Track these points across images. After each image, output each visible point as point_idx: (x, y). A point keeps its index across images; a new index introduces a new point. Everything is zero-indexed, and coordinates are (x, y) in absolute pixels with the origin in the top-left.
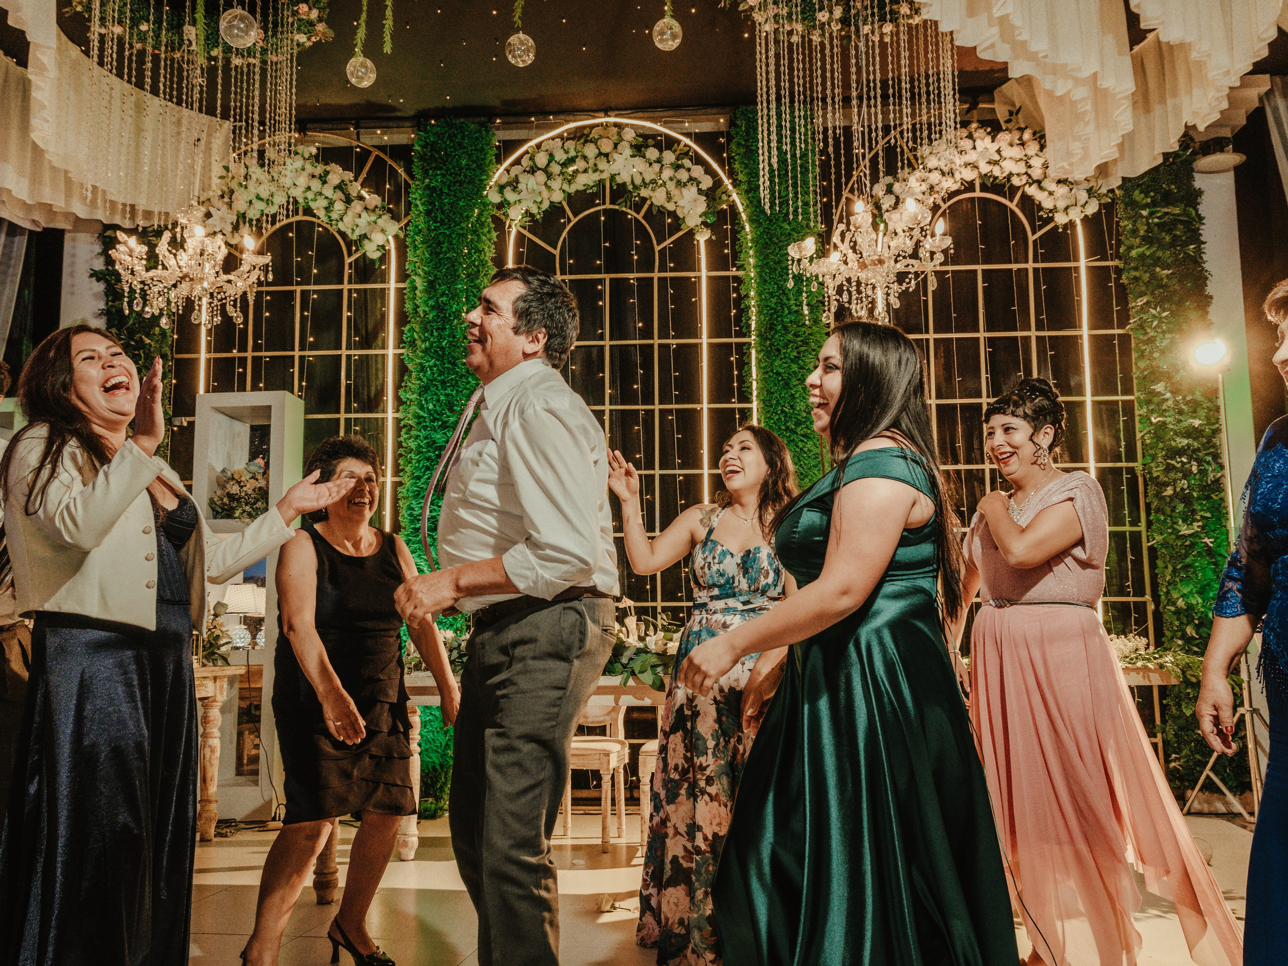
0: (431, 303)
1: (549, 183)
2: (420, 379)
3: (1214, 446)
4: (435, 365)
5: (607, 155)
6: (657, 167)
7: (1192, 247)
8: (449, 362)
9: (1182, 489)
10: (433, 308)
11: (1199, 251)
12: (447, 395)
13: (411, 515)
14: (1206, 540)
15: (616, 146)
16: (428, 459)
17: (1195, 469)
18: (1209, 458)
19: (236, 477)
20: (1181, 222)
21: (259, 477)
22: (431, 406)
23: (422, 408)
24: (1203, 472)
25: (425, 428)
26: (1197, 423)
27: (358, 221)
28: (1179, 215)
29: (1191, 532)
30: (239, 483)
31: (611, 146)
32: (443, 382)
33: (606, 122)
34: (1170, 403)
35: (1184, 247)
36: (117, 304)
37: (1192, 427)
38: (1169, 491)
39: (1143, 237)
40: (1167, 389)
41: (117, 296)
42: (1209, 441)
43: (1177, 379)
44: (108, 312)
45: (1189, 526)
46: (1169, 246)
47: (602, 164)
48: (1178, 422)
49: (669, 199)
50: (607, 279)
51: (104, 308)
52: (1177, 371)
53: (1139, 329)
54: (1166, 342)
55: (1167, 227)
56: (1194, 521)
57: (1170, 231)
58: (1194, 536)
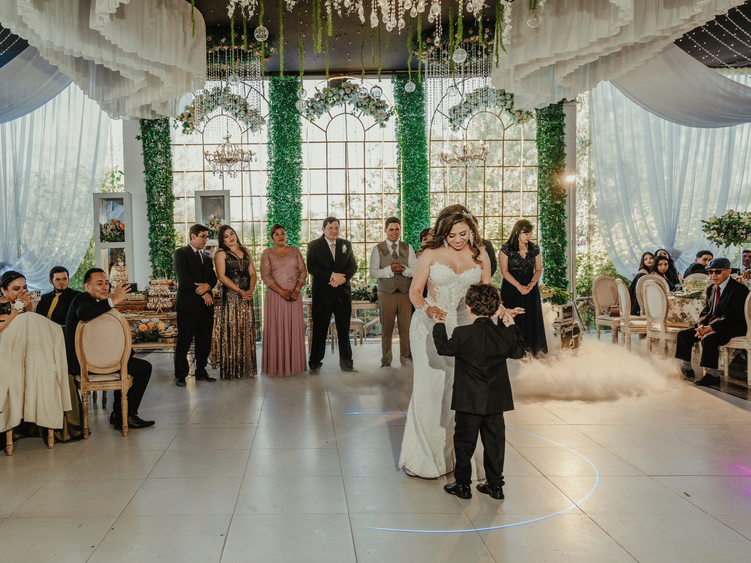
0: (279, 153)
1: (325, 105)
2: (276, 184)
3: (564, 210)
4: (282, 178)
5: (348, 94)
6: (367, 100)
7: (561, 136)
9: (553, 226)
10: (279, 155)
11: (563, 137)
14: (559, 245)
15: (352, 90)
16: (281, 215)
17: (557, 219)
18: (562, 215)
20: (558, 127)
22: (281, 195)
23: (277, 195)
24: (560, 220)
25: (279, 203)
26: (559, 202)
28: (557, 124)
29: (554, 242)
31: (350, 91)
32: (285, 185)
33: (345, 79)
34: (550, 195)
35: (559, 137)
36: (151, 151)
37: (557, 204)
38: (548, 227)
39: (544, 132)
40: (549, 190)
41: (150, 148)
42: (562, 209)
43: (553, 186)
44: (146, 154)
45: (554, 240)
46: (554, 135)
47: (346, 97)
48: (552, 202)
49: (371, 112)
50: (346, 142)
51: (143, 152)
52: (553, 183)
53: (541, 167)
54: (550, 172)
55: (553, 129)
56: (556, 237)
57: (553, 131)
58: (556, 243)
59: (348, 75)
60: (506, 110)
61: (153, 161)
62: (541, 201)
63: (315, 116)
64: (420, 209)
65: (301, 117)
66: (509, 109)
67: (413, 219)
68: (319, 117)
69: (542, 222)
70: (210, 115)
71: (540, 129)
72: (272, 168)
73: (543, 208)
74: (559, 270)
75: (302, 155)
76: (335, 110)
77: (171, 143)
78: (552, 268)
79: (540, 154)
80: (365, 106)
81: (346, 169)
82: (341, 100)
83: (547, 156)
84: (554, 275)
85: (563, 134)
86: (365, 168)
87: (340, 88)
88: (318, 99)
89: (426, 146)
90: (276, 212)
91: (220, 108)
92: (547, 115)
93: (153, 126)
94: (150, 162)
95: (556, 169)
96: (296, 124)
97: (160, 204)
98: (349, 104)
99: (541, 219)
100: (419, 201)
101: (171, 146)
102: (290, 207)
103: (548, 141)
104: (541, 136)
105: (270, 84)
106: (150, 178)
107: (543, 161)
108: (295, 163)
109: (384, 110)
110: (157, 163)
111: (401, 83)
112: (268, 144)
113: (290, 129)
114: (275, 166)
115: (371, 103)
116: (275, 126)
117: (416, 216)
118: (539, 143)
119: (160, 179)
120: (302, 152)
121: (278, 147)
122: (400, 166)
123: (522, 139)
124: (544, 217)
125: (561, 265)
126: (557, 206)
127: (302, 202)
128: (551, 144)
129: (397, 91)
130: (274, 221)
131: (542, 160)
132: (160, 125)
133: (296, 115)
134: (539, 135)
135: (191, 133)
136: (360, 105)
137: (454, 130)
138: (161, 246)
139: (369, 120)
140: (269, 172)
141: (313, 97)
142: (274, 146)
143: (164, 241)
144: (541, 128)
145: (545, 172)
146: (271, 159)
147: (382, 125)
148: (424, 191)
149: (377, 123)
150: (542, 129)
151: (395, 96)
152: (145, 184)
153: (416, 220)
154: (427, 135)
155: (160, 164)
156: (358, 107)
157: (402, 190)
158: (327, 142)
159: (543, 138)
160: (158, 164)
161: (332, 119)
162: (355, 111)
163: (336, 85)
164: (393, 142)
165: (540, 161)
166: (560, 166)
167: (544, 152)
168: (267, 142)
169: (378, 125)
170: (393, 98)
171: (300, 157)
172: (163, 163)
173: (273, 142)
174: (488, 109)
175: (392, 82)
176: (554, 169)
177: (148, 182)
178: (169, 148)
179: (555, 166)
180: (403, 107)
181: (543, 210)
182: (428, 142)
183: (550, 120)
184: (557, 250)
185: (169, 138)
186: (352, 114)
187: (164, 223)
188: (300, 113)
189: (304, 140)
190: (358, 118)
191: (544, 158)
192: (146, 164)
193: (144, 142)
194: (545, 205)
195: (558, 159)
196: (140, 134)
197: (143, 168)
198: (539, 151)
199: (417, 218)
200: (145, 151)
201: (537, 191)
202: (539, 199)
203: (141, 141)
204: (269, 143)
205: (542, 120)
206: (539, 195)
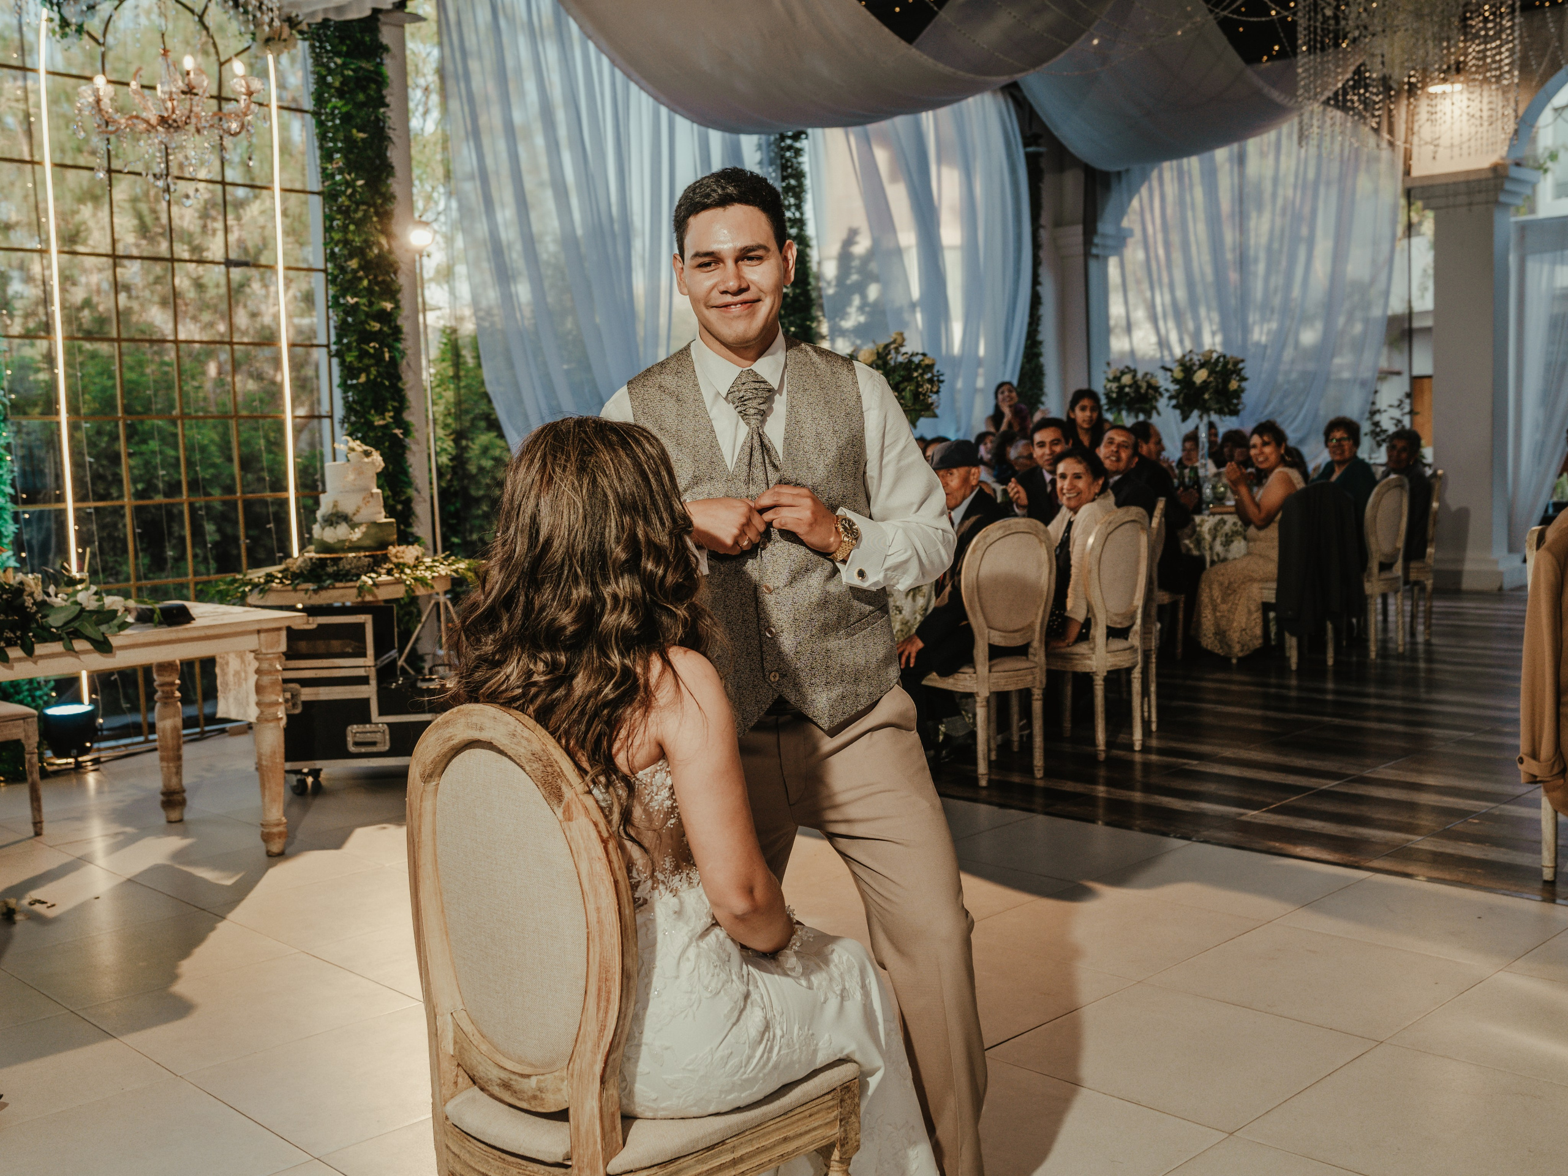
3: (397, 331)
7: (381, 110)
9: (376, 377)
14: (397, 431)
17: (385, 357)
18: (397, 346)
24: (393, 359)
26: (388, 306)
29: (382, 423)
34: (364, 282)
35: (373, 110)
37: (384, 311)
38: (363, 378)
39: (335, 90)
40: (361, 266)
42: (396, 327)
43: (369, 255)
45: (382, 418)
46: (363, 105)
48: (371, 304)
52: (370, 248)
53: (329, 196)
54: (360, 214)
55: (360, 83)
56: (385, 410)
57: (364, 89)
58: (386, 427)
62: (336, 298)
69: (342, 363)
71: (321, 81)
73: (343, 323)
74: (399, 507)
79: (327, 156)
83: (348, 163)
85: (385, 105)
92: (338, 40)
95: (374, 205)
99: (339, 354)
103: (347, 118)
104: (325, 103)
107: (338, 178)
118: (320, 124)
123: (274, 104)
124: (347, 349)
126: (385, 317)
128: (356, 129)
131: (333, 176)
134: (319, 98)
144: (324, 77)
145: (345, 212)
150: (329, 79)
159: (333, 109)
165: (326, 175)
176: (369, 206)
179: (372, 197)
181: (341, 327)
183: (349, 56)
184: (390, 447)
191: (341, 171)
194: (348, 310)
195: (377, 179)
198: (321, 147)
201: (325, 271)
202: (331, 292)
205: (327, 52)
206: (332, 280)
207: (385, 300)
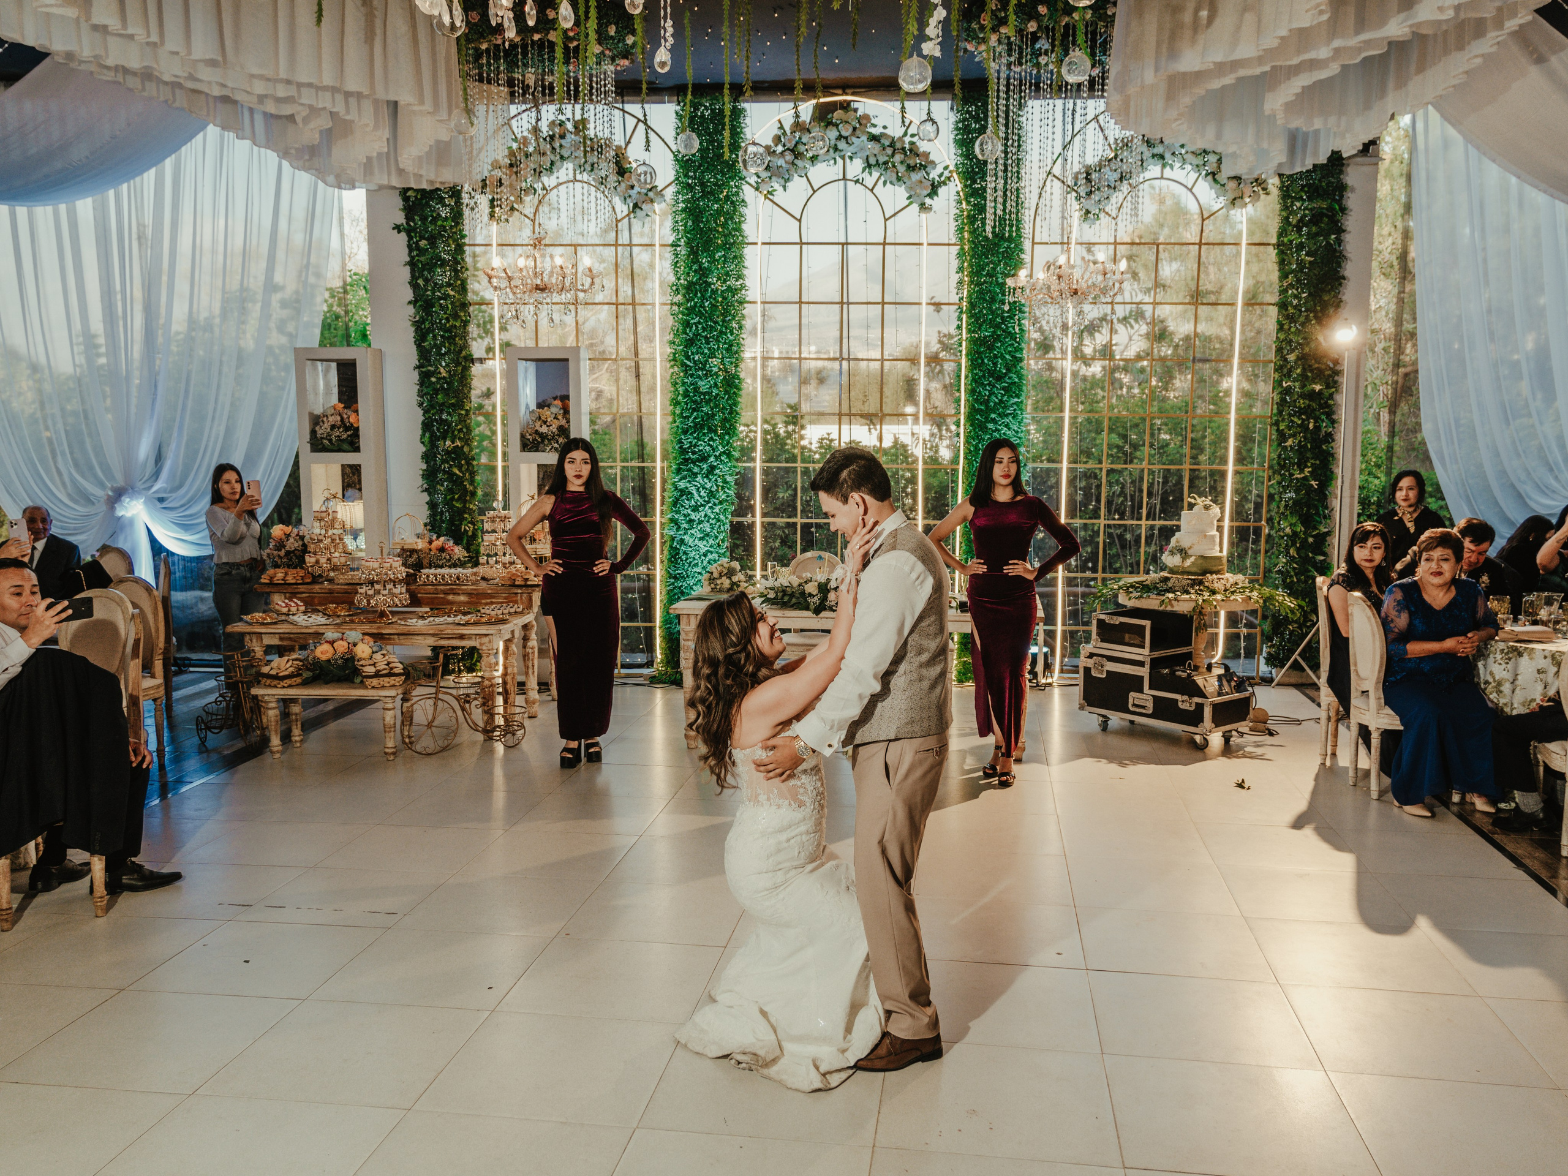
0: (695, 267)
1: (796, 161)
2: (686, 333)
3: (1329, 406)
4: (699, 323)
5: (846, 138)
6: (889, 151)
7: (1333, 237)
8: (711, 320)
9: (1301, 442)
10: (695, 271)
11: (1339, 241)
12: (709, 349)
13: (681, 447)
14: (1313, 482)
15: (855, 129)
16: (695, 402)
17: (1311, 426)
18: (1323, 417)
19: (543, 418)
20: (1327, 216)
21: (560, 417)
22: (696, 358)
23: (688, 358)
24: (1317, 428)
25: (692, 375)
26: (1318, 387)
27: (632, 192)
28: (1327, 209)
29: (1305, 475)
30: (545, 422)
31: (851, 130)
32: (706, 337)
33: (845, 101)
34: (1299, 371)
35: (1327, 236)
36: (422, 259)
37: (1313, 390)
38: (1290, 442)
39: (1294, 226)
40: (1298, 358)
41: (422, 252)
42: (1326, 402)
43: (1307, 350)
44: (412, 264)
45: (1302, 471)
46: (1317, 234)
47: (842, 145)
48: (1303, 386)
49: (899, 179)
50: (843, 244)
51: (408, 259)
52: (1308, 344)
53: (1283, 306)
54: (1302, 319)
55: (1316, 218)
56: (1306, 466)
57: (1316, 224)
58: (1305, 478)
59: (853, 94)
60: (1207, 175)
61: (426, 280)
62: (1280, 383)
63: (776, 186)
64: (1003, 395)
65: (746, 187)
66: (1214, 174)
67: (986, 418)
68: (784, 187)
69: (1278, 430)
70: (549, 181)
71: (1286, 220)
72: (679, 298)
73: (1283, 400)
74: (1311, 540)
75: (745, 272)
76: (821, 172)
77: (467, 241)
78: (1295, 533)
79: (1284, 276)
80: (886, 163)
81: (842, 303)
82: (831, 151)
83: (1298, 281)
84: (1298, 550)
85: (1340, 231)
86: (883, 303)
87: (829, 124)
88: (780, 149)
89: (1023, 256)
90: (686, 394)
91: (570, 166)
92: (1303, 186)
93: (427, 204)
94: (421, 282)
95: (1315, 312)
96: (732, 203)
97: (440, 373)
98: (851, 158)
99: (1277, 423)
100: (999, 378)
101: (466, 248)
102: (716, 385)
103: (1301, 247)
104: (1286, 236)
105: (677, 113)
106: (422, 317)
107: (1290, 292)
108: (729, 289)
109: (928, 174)
110: (436, 284)
111: (968, 112)
112: (672, 245)
113: (719, 212)
114: (684, 296)
115: (898, 157)
116: (687, 207)
117: (993, 411)
118: (1281, 253)
119: (441, 320)
120: (746, 264)
121: (693, 253)
122: (962, 299)
123: (1244, 242)
124: (1283, 420)
125: (1315, 528)
126: (1312, 396)
127: (742, 375)
128: (1307, 255)
129: (960, 129)
130: (681, 415)
131: (1286, 291)
132: (441, 200)
133: (732, 183)
134: (1282, 233)
135: (507, 220)
136: (872, 161)
137: (1085, 220)
138: (443, 461)
139: (895, 195)
140: (675, 308)
141: (770, 143)
142: (683, 251)
143: (448, 452)
144: (1287, 218)
145: (1291, 319)
146: (679, 279)
147: (923, 207)
148: (1013, 356)
149: (911, 203)
150: (1291, 219)
151: (955, 140)
152: (413, 329)
153: (994, 421)
154: (1027, 230)
155: (442, 286)
156: (869, 166)
157: (964, 352)
158: (801, 243)
159: (1291, 242)
160: (437, 286)
161: (814, 192)
162: (866, 175)
163: (823, 115)
164: (949, 245)
165: (1283, 291)
166: (1325, 306)
167: (1292, 271)
168: (670, 242)
169: (915, 207)
170: (952, 145)
171: (739, 277)
172: (449, 285)
173: (682, 242)
174: (1168, 172)
175: (952, 109)
176: (1311, 311)
177: (418, 325)
178: (463, 252)
179: (1315, 305)
180: (972, 166)
181: (1282, 403)
182: (1027, 245)
183: (1310, 199)
184: (1307, 493)
185: (461, 231)
186: (857, 181)
187: (449, 414)
188: (741, 179)
189: (750, 240)
190: (872, 190)
191: (1291, 286)
192: (414, 285)
193: (410, 238)
194: (1288, 391)
195: (1323, 290)
196: (401, 219)
197: (409, 295)
198: (1280, 270)
199: (993, 416)
200: (412, 258)
201: (1274, 361)
202: (1276, 378)
203: (403, 236)
204: (674, 245)
205: (1292, 197)
206: (1279, 369)
207: (1316, 383)
